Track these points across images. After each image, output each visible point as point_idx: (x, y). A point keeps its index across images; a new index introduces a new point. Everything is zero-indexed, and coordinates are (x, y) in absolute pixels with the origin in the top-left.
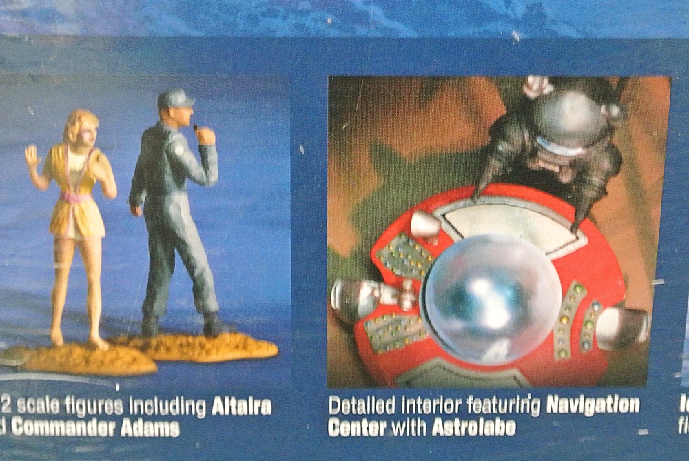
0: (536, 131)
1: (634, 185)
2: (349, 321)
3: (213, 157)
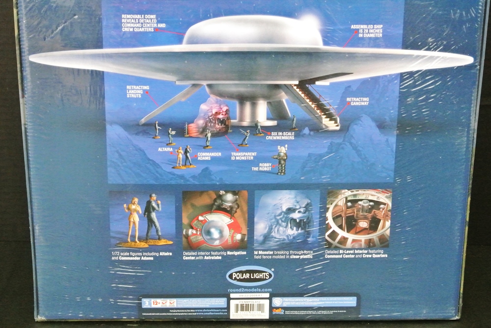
0: (222, 201)
1: (242, 210)
2: (187, 237)
3: (160, 206)
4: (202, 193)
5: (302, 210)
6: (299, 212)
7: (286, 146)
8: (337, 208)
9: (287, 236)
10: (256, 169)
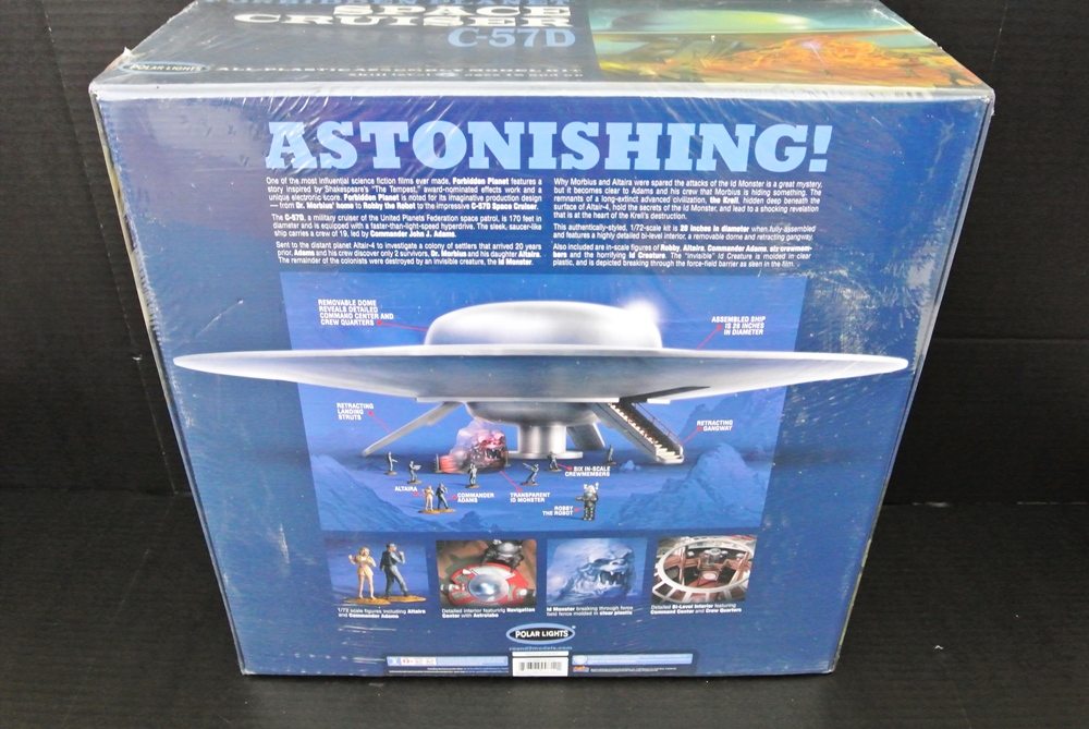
2: (446, 593)
3: (403, 558)
4: (466, 543)
5: (619, 561)
6: (614, 564)
7: (597, 484)
8: (671, 559)
9: (596, 591)
10: (550, 513)
